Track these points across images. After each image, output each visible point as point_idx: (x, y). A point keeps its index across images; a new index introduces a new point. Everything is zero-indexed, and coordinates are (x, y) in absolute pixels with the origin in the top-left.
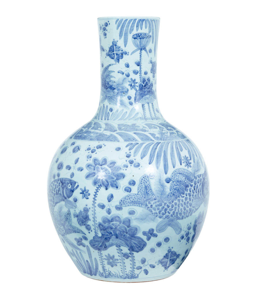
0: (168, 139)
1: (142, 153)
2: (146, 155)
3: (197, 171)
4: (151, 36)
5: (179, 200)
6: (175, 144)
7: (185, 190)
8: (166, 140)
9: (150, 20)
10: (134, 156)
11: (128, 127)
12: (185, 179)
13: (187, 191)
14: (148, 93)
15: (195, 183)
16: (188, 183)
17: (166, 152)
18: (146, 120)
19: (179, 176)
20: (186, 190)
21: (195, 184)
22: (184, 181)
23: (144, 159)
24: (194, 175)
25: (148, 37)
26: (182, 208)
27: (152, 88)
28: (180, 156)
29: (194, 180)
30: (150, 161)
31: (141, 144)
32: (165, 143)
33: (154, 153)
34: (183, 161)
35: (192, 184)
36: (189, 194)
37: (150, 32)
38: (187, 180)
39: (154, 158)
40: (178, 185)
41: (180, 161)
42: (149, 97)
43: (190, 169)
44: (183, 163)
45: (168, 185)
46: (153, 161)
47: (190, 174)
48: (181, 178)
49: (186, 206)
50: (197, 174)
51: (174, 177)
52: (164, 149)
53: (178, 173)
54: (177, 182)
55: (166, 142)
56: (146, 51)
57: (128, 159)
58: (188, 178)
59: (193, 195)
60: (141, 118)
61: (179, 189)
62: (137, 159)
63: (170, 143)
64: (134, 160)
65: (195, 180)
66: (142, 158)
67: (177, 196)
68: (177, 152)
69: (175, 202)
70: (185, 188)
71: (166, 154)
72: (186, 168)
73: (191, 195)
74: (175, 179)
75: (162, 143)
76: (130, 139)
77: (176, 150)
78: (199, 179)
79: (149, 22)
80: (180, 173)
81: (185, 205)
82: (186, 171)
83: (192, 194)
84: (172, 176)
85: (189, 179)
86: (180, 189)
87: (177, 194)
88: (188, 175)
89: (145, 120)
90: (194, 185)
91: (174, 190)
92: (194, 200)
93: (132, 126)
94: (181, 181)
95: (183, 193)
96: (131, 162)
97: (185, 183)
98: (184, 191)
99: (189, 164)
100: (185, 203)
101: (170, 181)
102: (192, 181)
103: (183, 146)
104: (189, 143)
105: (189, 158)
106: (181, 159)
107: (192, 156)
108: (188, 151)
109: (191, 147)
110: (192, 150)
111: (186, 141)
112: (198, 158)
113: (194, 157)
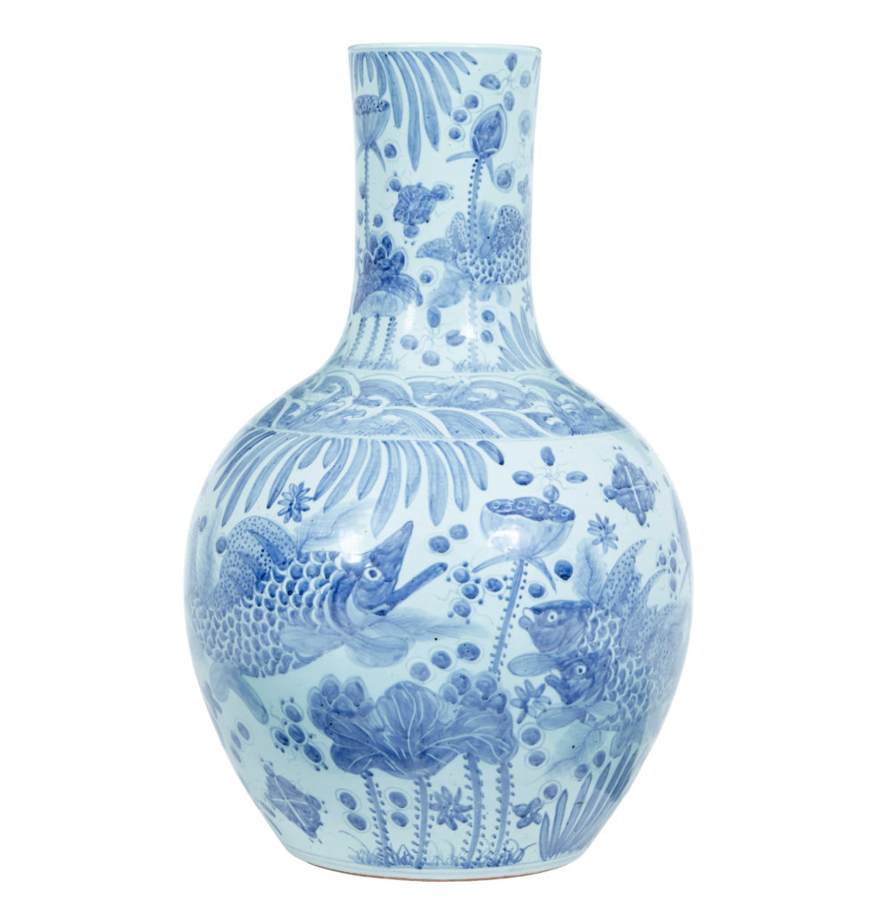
0: (306, 426)
3: (317, 539)
4: (387, 105)
5: (238, 613)
6: (302, 446)
7: (254, 587)
8: (296, 429)
9: (380, 53)
12: (261, 553)
13: (262, 593)
14: (382, 284)
15: (297, 575)
16: (269, 567)
17: (257, 464)
19: (247, 538)
20: (257, 588)
21: (296, 578)
22: (258, 559)
24: (301, 547)
25: (380, 108)
26: (250, 640)
27: (400, 268)
28: (284, 481)
29: (293, 564)
30: (219, 482)
32: (284, 436)
33: (236, 461)
34: (280, 498)
35: (282, 573)
36: (267, 602)
37: (382, 91)
38: (268, 559)
39: (229, 473)
40: (238, 564)
41: (274, 495)
42: (386, 297)
43: (291, 527)
44: (279, 503)
45: (219, 559)
46: (222, 482)
47: (286, 540)
48: (252, 546)
49: (259, 637)
50: (317, 549)
51: (235, 538)
52: (264, 451)
53: (249, 531)
54: (238, 556)
55: (287, 435)
56: (377, 151)
58: (272, 550)
59: (281, 610)
61: (238, 580)
63: (294, 439)
65: (296, 562)
67: (234, 600)
68: (282, 469)
69: (228, 614)
70: (255, 580)
71: (253, 469)
72: (280, 520)
73: (277, 606)
74: (236, 545)
75: (277, 435)
77: (291, 457)
78: (318, 563)
79: (377, 60)
80: (252, 532)
81: (256, 634)
82: (274, 529)
83: (278, 604)
84: (233, 536)
85: (275, 555)
86: (241, 579)
87: (233, 594)
88: (275, 544)
90: (288, 578)
91: (227, 578)
92: (287, 627)
94: (247, 555)
95: (249, 593)
97: (257, 566)
98: (252, 588)
99: (295, 512)
100: (254, 626)
101: (224, 548)
102: (284, 563)
103: (327, 453)
104: (379, 451)
105: (311, 494)
106: (279, 490)
107: (336, 488)
108: (329, 473)
109: (369, 462)
110: (358, 472)
111: (372, 442)
112: (363, 501)
113: (338, 493)
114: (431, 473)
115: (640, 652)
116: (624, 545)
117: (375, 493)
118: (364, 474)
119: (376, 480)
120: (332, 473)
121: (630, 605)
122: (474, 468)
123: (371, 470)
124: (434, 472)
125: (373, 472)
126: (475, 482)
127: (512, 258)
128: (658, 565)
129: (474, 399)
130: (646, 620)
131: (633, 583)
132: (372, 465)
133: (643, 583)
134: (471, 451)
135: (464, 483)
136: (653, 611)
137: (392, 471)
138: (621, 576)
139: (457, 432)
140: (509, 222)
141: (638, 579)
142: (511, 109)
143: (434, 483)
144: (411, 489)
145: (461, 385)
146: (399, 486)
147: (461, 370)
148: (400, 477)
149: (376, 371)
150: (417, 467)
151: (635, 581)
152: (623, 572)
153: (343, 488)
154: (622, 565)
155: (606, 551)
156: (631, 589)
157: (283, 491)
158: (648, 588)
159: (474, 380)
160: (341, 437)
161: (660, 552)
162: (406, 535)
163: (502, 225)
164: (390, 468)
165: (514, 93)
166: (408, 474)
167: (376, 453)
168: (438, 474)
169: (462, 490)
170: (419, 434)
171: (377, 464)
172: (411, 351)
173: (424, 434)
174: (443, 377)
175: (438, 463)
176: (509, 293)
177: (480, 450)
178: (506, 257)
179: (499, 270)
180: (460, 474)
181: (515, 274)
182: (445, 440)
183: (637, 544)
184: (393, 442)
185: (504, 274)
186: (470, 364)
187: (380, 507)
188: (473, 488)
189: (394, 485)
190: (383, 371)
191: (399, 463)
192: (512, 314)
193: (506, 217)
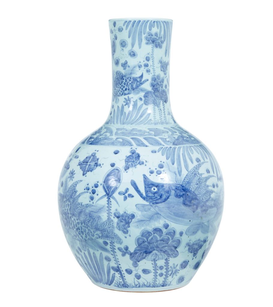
115: (77, 216)
116: (75, 180)
121: (73, 199)
127: (120, 88)
128: (85, 189)
130: (78, 206)
131: (74, 193)
133: (78, 194)
136: (80, 204)
138: (71, 190)
140: (119, 76)
141: (76, 192)
142: (116, 40)
151: (75, 192)
152: (72, 189)
154: (72, 186)
155: (70, 181)
156: (73, 195)
158: (79, 196)
161: (87, 185)
163: (117, 77)
165: (116, 34)
176: (118, 99)
178: (118, 88)
179: (117, 92)
181: (122, 93)
183: (79, 181)
185: (118, 93)
192: (118, 106)
193: (118, 75)
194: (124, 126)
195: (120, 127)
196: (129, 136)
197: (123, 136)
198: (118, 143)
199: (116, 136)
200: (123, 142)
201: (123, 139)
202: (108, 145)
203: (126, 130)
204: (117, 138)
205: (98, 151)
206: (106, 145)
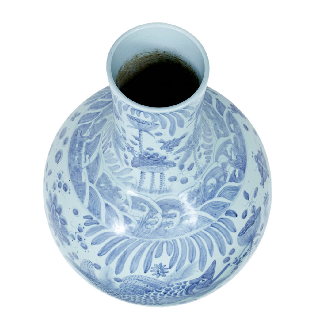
0: (146, 235)
1: (95, 238)
2: (98, 244)
3: (176, 280)
6: (152, 247)
7: (144, 293)
8: (141, 237)
10: (85, 235)
11: (109, 188)
12: (146, 286)
13: (149, 294)
15: (168, 290)
16: (153, 289)
17: (127, 254)
18: (139, 191)
19: (136, 281)
20: (146, 293)
23: (94, 246)
24: (169, 283)
27: (164, 160)
28: (150, 263)
29: (165, 288)
30: (101, 253)
31: (101, 226)
32: (136, 241)
33: (109, 248)
35: (160, 290)
36: (152, 296)
38: (151, 287)
39: (107, 252)
40: (133, 287)
41: (146, 268)
42: (156, 167)
43: (161, 278)
44: (151, 271)
46: (104, 254)
47: (160, 282)
48: (140, 284)
50: (177, 282)
51: (128, 280)
52: (128, 248)
53: (137, 279)
54: (132, 285)
55: (138, 240)
56: (149, 133)
57: (78, 233)
60: (133, 185)
62: (88, 241)
63: (144, 243)
64: (83, 240)
65: (167, 287)
66: (92, 244)
68: (146, 258)
71: (126, 256)
72: (155, 277)
74: (129, 282)
75: (131, 239)
76: (95, 210)
77: (148, 254)
78: (178, 286)
80: (139, 280)
82: (152, 280)
83: (159, 296)
84: (126, 279)
85: (155, 287)
86: (135, 291)
87: (130, 293)
88: (154, 284)
89: (137, 190)
90: (164, 291)
91: (126, 289)
93: (114, 191)
94: (139, 286)
95: (141, 294)
96: (80, 239)
97: (145, 289)
99: (162, 273)
101: (121, 281)
103: (167, 249)
104: (191, 242)
105: (168, 266)
106: (149, 266)
107: (179, 263)
108: (173, 258)
109: (190, 248)
110: (186, 254)
111: (186, 238)
112: (193, 263)
113: (180, 264)
114: (216, 240)
117: (197, 258)
118: (189, 253)
119: (196, 254)
120: (174, 257)
122: (229, 227)
123: (191, 251)
124: (217, 238)
125: (193, 251)
126: (232, 231)
129: (210, 190)
132: (191, 249)
134: (225, 220)
135: (229, 235)
137: (201, 247)
139: (216, 215)
143: (219, 243)
144: (211, 250)
145: (201, 185)
146: (206, 251)
147: (197, 178)
148: (205, 248)
149: (161, 195)
150: (210, 241)
153: (182, 262)
157: (151, 267)
159: (203, 178)
160: (170, 239)
162: (214, 265)
164: (199, 247)
166: (208, 245)
167: (190, 243)
168: (218, 239)
169: (229, 238)
170: (204, 226)
171: (193, 247)
172: (174, 182)
173: (205, 224)
174: (193, 186)
175: (217, 234)
177: (228, 217)
180: (226, 232)
182: (214, 222)
184: (194, 235)
186: (199, 172)
187: (201, 262)
188: (232, 233)
189: (204, 252)
190: (165, 194)
191: (202, 243)
194: (212, 129)
195: (215, 135)
196: (222, 119)
197: (225, 126)
198: (236, 128)
199: (229, 134)
200: (233, 123)
201: (230, 124)
202: (244, 140)
203: (216, 124)
204: (232, 131)
205: (253, 153)
206: (245, 143)
